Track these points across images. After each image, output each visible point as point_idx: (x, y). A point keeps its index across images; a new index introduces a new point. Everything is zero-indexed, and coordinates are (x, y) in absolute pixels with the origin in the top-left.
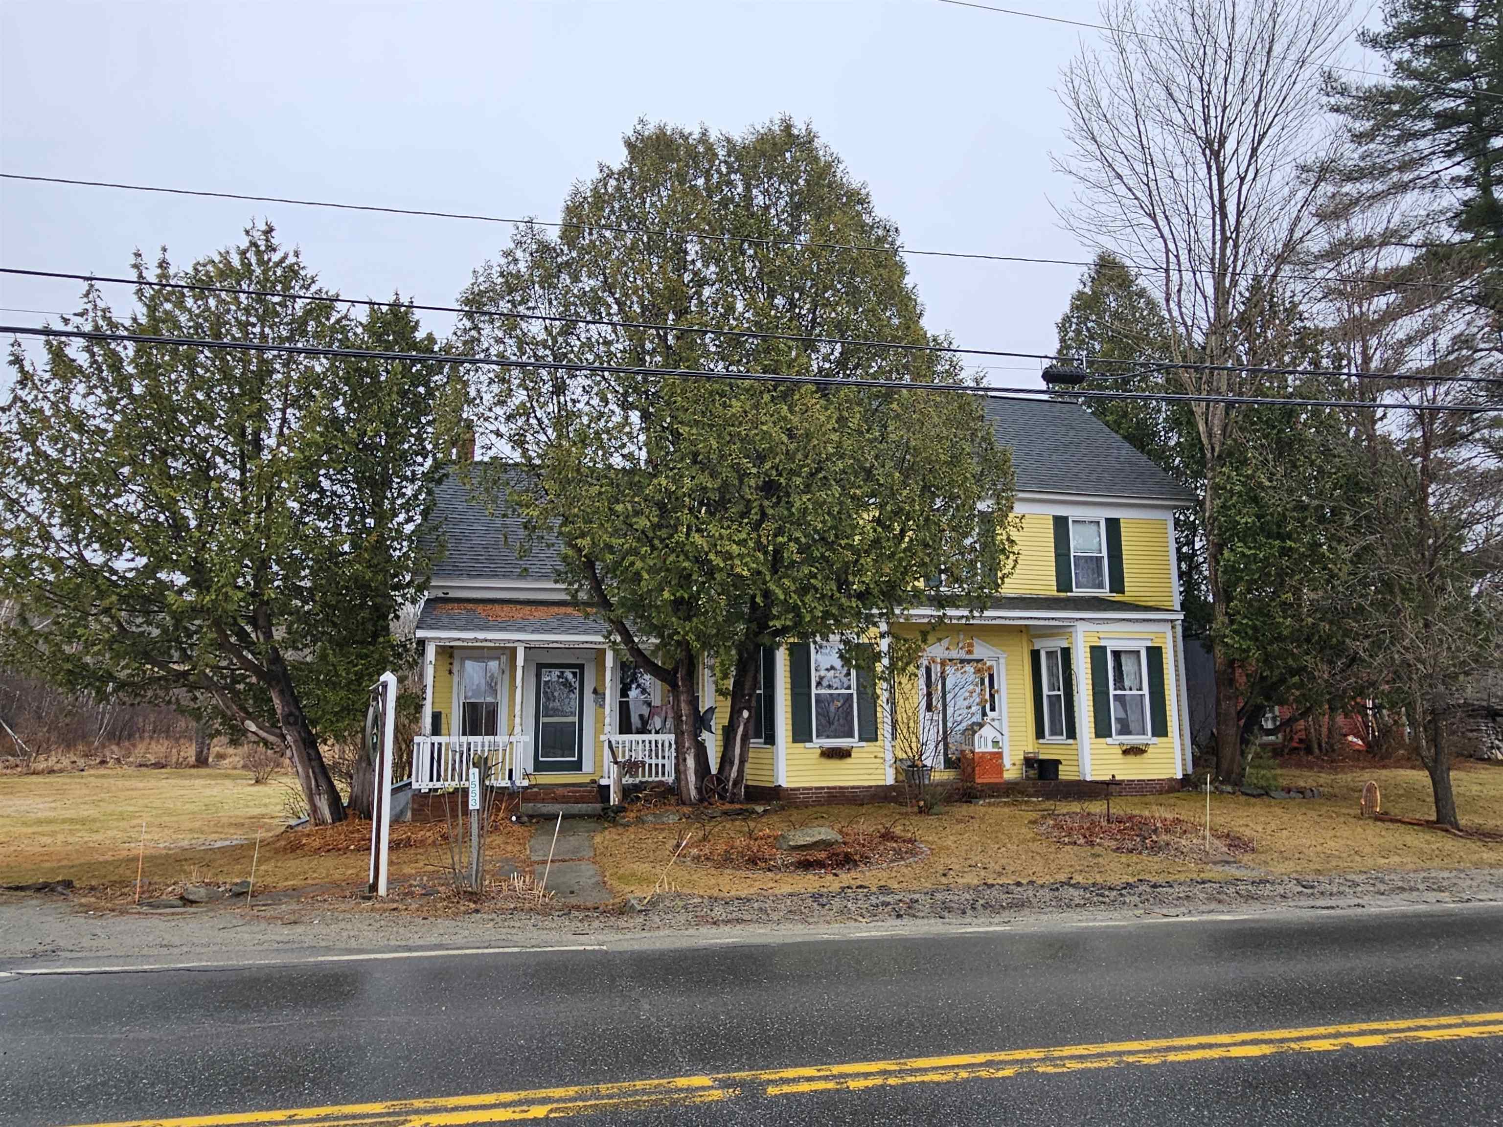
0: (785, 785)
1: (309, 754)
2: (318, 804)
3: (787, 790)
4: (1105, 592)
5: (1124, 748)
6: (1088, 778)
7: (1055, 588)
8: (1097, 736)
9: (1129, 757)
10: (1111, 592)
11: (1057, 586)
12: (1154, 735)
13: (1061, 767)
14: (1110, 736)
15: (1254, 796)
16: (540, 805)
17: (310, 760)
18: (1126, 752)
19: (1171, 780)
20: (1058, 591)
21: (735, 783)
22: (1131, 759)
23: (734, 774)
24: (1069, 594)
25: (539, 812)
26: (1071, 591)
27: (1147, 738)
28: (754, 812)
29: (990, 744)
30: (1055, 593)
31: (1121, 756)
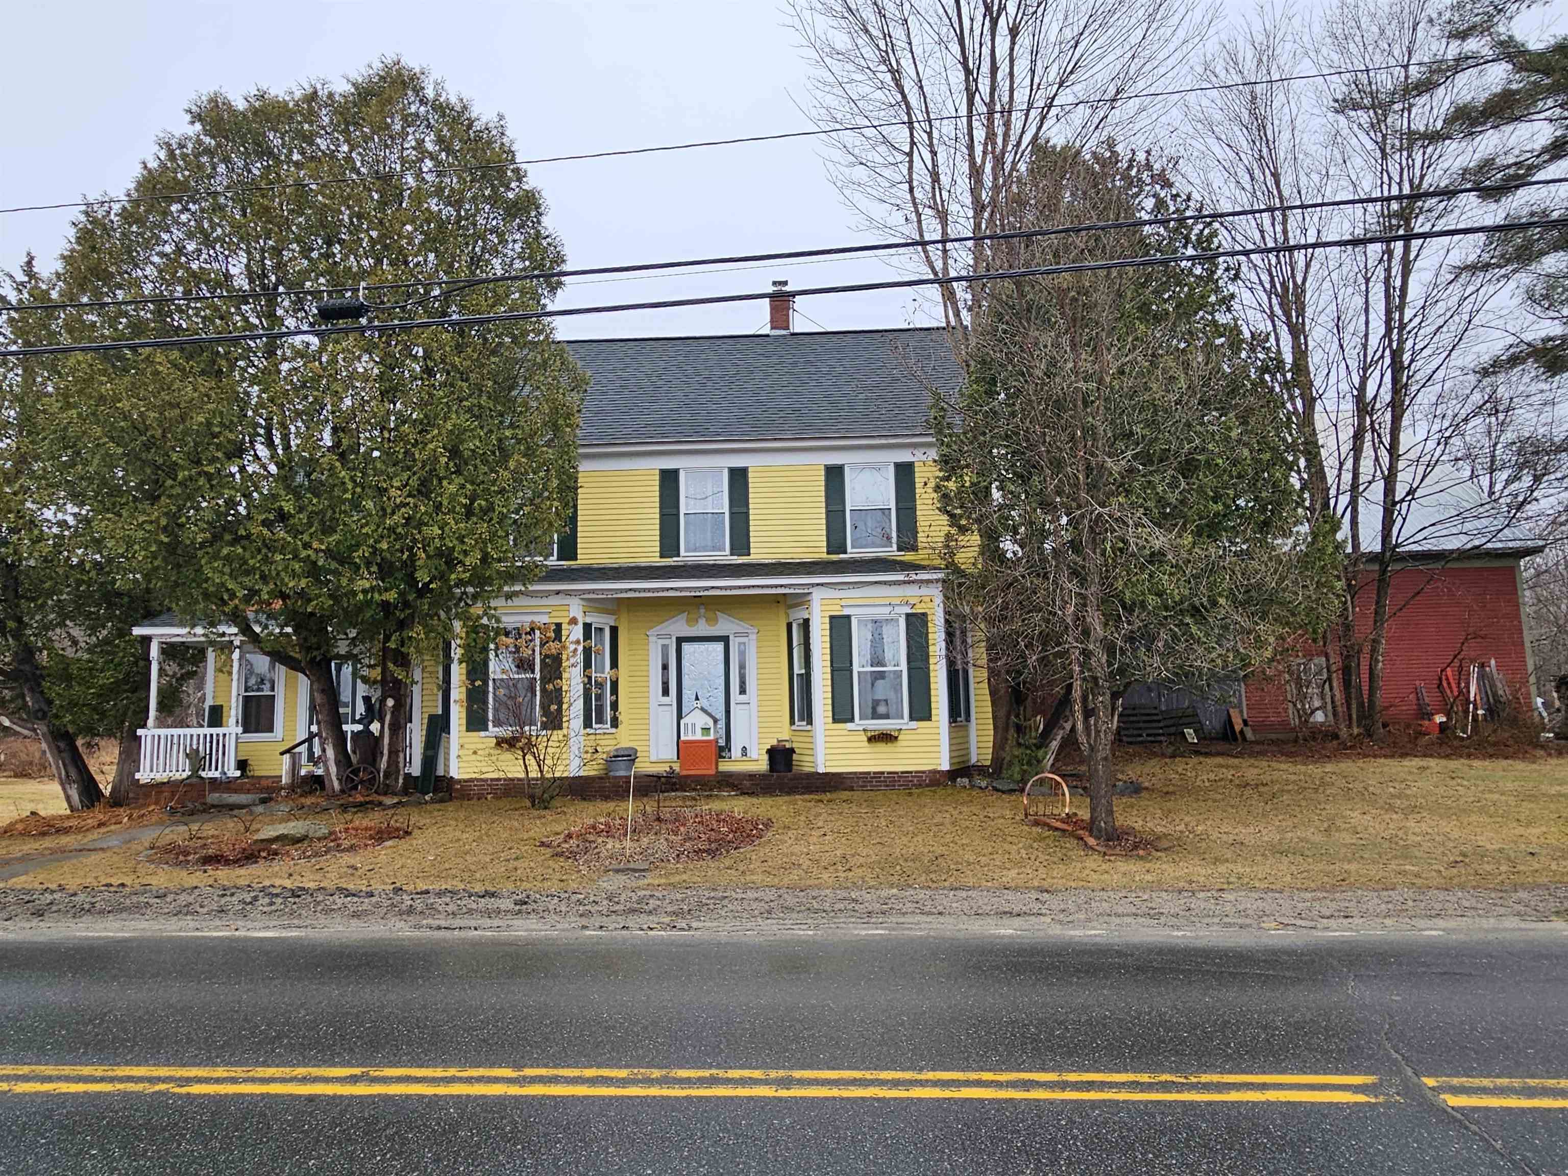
0: (456, 776)
1: (58, 747)
2: (70, 792)
3: (459, 781)
4: (891, 551)
5: (869, 734)
6: (821, 770)
7: (825, 550)
8: (835, 720)
9: (873, 745)
10: (899, 549)
11: (828, 546)
12: (912, 718)
13: (795, 757)
14: (852, 720)
15: (1003, 792)
16: (225, 795)
17: (60, 752)
18: (870, 740)
19: (935, 772)
20: (828, 553)
21: (387, 775)
22: (881, 747)
23: (383, 765)
24: (842, 556)
25: (224, 802)
26: (845, 552)
27: (901, 723)
28: (380, 804)
29: (699, 731)
30: (825, 556)
31: (866, 744)
